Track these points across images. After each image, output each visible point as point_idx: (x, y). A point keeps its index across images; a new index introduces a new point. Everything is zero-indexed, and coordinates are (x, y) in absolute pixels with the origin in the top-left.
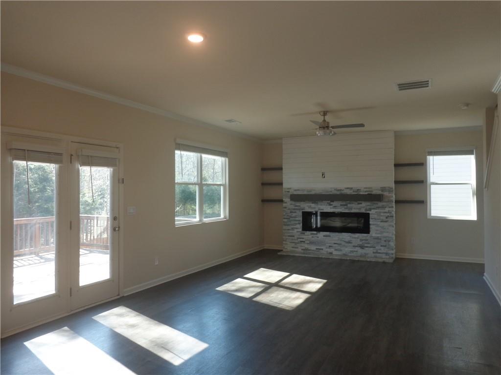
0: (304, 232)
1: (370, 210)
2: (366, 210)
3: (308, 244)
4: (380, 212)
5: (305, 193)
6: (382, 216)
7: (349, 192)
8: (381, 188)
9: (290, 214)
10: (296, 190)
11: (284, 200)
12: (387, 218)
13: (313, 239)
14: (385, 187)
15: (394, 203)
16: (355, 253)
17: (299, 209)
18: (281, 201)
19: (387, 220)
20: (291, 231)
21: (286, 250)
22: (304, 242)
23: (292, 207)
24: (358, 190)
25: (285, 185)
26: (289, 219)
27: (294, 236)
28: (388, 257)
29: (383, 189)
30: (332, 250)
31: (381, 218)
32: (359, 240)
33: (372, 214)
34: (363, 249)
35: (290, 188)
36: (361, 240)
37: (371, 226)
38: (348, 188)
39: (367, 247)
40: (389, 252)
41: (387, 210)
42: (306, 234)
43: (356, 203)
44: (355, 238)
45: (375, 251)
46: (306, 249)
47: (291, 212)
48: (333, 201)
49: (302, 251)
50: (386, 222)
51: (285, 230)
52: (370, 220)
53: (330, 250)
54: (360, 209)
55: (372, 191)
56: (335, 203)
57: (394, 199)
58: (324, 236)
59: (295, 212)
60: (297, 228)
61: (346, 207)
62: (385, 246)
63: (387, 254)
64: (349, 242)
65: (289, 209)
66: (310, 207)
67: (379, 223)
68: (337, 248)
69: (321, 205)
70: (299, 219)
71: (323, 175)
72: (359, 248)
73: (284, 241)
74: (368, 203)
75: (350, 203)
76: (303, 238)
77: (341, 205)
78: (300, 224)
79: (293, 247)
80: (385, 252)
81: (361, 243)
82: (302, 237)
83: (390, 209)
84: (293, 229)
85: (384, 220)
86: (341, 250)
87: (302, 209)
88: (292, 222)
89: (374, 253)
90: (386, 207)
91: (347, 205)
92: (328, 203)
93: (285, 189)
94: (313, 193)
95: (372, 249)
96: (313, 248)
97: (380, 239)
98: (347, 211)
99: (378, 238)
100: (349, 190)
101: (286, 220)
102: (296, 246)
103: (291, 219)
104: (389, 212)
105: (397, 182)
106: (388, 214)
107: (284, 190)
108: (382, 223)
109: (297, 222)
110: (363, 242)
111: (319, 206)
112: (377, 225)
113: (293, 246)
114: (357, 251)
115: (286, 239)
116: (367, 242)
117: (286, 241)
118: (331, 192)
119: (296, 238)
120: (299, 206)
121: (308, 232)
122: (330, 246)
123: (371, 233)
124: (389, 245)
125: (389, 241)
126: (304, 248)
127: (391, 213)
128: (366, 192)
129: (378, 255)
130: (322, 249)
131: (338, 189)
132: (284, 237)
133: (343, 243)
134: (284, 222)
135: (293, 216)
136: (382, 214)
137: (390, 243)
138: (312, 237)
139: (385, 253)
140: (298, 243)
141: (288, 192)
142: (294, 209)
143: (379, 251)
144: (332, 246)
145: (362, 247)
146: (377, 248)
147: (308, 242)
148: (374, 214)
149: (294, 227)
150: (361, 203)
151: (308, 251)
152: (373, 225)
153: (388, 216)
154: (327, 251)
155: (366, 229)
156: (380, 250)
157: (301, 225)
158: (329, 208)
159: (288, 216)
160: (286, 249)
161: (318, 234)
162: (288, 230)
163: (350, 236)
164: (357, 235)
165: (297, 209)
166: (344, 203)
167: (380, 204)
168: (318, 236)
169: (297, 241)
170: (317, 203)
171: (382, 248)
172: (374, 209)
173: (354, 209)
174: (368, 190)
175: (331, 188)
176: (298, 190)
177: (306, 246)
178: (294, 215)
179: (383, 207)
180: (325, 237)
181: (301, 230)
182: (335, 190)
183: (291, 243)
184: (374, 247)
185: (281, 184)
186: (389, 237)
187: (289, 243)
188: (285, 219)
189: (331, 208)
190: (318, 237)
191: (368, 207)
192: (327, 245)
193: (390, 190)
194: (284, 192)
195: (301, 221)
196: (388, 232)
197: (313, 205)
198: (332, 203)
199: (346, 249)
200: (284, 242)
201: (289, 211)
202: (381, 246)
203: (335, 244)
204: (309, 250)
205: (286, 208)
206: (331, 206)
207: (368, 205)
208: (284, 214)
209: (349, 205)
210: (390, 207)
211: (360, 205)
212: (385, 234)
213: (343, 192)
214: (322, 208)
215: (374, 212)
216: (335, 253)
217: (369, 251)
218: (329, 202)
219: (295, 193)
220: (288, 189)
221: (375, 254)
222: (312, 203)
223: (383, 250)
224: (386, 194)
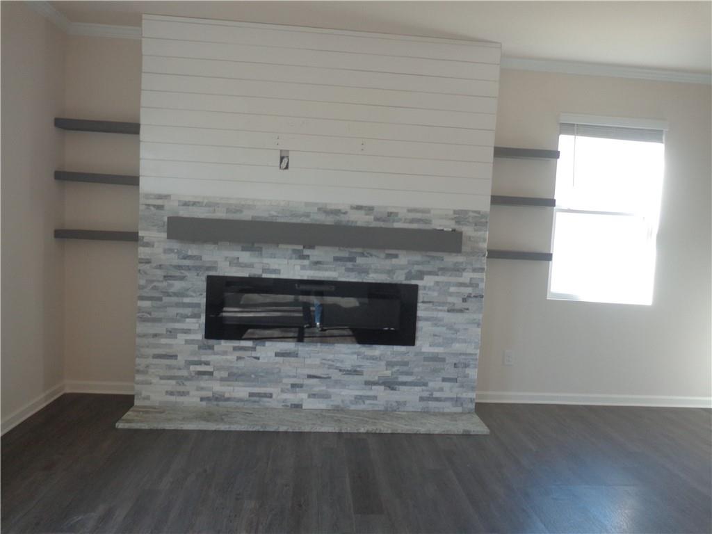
0: (211, 342)
1: (421, 275)
2: (409, 276)
3: (222, 380)
4: (449, 284)
5: (221, 214)
6: (451, 294)
7: (361, 219)
8: (455, 212)
9: (165, 284)
10: (186, 204)
11: (141, 234)
12: (464, 300)
13: (241, 364)
14: (466, 212)
15: (484, 260)
16: (367, 402)
17: (197, 268)
18: (131, 237)
19: (465, 305)
20: (163, 341)
21: (147, 403)
22: (211, 374)
23: (174, 259)
24: (390, 214)
25: (146, 185)
26: (160, 299)
27: (174, 357)
28: (459, 409)
29: (460, 217)
30: (301, 396)
31: (450, 299)
32: (383, 363)
33: (425, 288)
34: (393, 389)
35: (167, 197)
36: (390, 364)
37: (420, 324)
38: (359, 208)
39: (404, 384)
40: (464, 395)
41: (467, 277)
42: (216, 348)
43: (383, 255)
44: (373, 358)
45: (426, 394)
46: (218, 398)
47: (166, 277)
48: (312, 247)
49: (204, 403)
50: (461, 311)
51: (144, 336)
52: (420, 305)
53: (292, 398)
54: (390, 272)
55: (427, 221)
56: (317, 253)
57: (484, 246)
58: (277, 355)
59: (182, 278)
60: (187, 331)
61: (349, 265)
62: (455, 380)
63: (457, 401)
64: (355, 372)
65: (160, 267)
66: (235, 262)
67: (440, 315)
68: (316, 390)
69: (273, 256)
70: (195, 300)
71: (282, 158)
72: (382, 388)
73: (138, 372)
74: (417, 257)
75: (362, 255)
76: (207, 363)
77: (337, 259)
78: (196, 316)
79: (171, 393)
80: (453, 395)
81: (388, 373)
82: (204, 358)
83: (476, 275)
84: (172, 333)
85: (457, 307)
86: (326, 396)
87: (208, 269)
88: (172, 312)
89: (422, 399)
90: (464, 270)
91: (352, 259)
92: (294, 251)
93: (147, 196)
94: (247, 215)
95: (417, 389)
96: (241, 391)
97: (443, 360)
98: (353, 278)
99: (435, 358)
100: (363, 212)
101: (147, 304)
102: (181, 389)
103: (166, 299)
104: (473, 284)
105: (497, 200)
106: (469, 290)
107: (142, 200)
108: (450, 314)
109: (188, 311)
110: (396, 368)
111: (266, 261)
112: (436, 321)
113: (170, 389)
114: (375, 398)
115: (147, 366)
116: (405, 369)
117: (145, 372)
118: (307, 215)
119: (181, 360)
120: (200, 258)
121: (223, 342)
122: (293, 386)
123: (418, 343)
124: (466, 376)
125: (466, 366)
126: (210, 394)
127: (477, 285)
128: (412, 221)
129: (432, 404)
130: (271, 396)
131: (329, 207)
132: (138, 361)
133: (336, 375)
134: (140, 310)
135: (172, 290)
136: (452, 289)
137: (468, 371)
138: (239, 358)
139: (451, 399)
140: (187, 379)
141: (160, 207)
142: (179, 267)
143: (436, 395)
144: (301, 386)
145: (390, 384)
146: (431, 384)
147: (224, 374)
148: (430, 288)
149: (177, 326)
150: (396, 256)
151: (221, 403)
152: (427, 319)
153: (469, 296)
154: (285, 401)
155: (403, 333)
156: (441, 390)
157: (203, 319)
158: (298, 268)
159: (155, 288)
160: (148, 398)
161: (258, 348)
162: (155, 335)
163: (358, 354)
164: (379, 350)
165: (189, 268)
166: (344, 253)
167: (451, 259)
168: (254, 354)
169: (184, 373)
170: (260, 249)
171: (447, 385)
172: (430, 273)
173: (376, 271)
174: (419, 216)
175: (307, 204)
176: (194, 204)
177: (217, 387)
178: (177, 285)
179: (457, 269)
180: (280, 359)
181: (200, 336)
182: (319, 209)
183: (162, 378)
184: (425, 384)
185: (133, 181)
186: (466, 354)
187: (155, 380)
188: (142, 298)
189: (303, 268)
190: (258, 358)
191: (417, 268)
192: (285, 381)
193: (480, 221)
194: (142, 207)
195: (203, 307)
196: (465, 341)
197: (245, 257)
198: (307, 252)
199: (345, 392)
200: (139, 378)
201: (160, 273)
202: (444, 380)
203: (310, 377)
204: (228, 399)
205: (148, 262)
206: (306, 262)
207: (418, 263)
208: (142, 282)
209: (360, 260)
210: (474, 270)
211: (394, 261)
212: (457, 347)
213: (344, 218)
214: (276, 267)
215: (432, 284)
216: (310, 404)
217: (409, 396)
218: (301, 247)
219: (184, 213)
220: (160, 197)
221: (423, 404)
222: (244, 249)
223: (449, 390)
224: (468, 231)
